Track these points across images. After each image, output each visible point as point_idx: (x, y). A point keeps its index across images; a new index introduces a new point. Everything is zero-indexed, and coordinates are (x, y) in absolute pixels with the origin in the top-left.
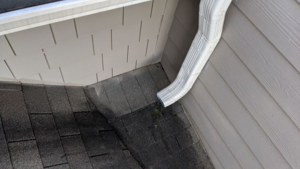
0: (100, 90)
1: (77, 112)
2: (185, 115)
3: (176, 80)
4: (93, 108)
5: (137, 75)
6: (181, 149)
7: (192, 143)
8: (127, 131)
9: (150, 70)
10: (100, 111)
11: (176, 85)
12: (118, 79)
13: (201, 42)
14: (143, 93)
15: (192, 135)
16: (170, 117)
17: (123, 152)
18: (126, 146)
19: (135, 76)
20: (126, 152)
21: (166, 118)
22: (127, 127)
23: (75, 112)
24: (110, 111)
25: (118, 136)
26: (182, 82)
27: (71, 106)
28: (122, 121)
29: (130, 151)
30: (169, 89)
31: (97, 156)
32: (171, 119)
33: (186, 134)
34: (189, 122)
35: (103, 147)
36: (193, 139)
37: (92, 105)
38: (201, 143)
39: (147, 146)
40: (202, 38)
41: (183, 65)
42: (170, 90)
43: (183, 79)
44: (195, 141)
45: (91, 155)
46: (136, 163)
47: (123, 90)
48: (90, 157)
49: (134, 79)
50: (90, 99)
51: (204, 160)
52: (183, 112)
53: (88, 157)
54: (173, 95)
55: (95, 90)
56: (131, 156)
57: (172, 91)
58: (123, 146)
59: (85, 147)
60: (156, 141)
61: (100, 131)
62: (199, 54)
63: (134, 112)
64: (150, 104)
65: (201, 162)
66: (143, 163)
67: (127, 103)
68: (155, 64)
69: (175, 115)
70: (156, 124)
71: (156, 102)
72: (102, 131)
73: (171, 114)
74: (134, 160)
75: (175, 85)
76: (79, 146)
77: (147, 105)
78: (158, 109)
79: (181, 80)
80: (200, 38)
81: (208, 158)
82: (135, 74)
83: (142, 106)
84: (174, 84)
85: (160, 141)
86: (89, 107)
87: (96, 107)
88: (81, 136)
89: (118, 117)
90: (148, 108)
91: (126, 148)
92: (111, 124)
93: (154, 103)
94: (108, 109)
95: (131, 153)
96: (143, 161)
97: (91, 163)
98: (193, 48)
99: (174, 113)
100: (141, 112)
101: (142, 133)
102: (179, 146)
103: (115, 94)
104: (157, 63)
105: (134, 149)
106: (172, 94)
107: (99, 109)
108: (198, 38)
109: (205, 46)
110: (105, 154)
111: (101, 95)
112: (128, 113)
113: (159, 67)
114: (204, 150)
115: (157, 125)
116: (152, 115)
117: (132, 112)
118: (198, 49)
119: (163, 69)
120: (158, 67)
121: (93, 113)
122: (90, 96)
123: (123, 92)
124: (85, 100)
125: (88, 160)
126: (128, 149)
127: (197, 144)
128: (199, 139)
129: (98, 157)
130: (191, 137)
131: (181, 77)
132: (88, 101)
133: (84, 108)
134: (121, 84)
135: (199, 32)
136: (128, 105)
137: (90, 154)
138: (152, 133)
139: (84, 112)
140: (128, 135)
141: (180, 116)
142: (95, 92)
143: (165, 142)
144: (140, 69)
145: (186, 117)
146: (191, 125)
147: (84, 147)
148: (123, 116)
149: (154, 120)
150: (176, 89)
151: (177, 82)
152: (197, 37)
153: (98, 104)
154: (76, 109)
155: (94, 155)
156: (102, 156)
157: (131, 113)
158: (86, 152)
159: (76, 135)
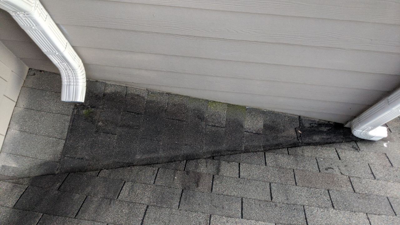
0: (10, 159)
1: (16, 203)
2: (111, 85)
3: (60, 69)
4: (26, 181)
5: (25, 106)
6: (142, 114)
7: (144, 99)
8: (82, 159)
9: (31, 86)
10: (37, 175)
11: (67, 73)
12: (13, 130)
13: (25, 20)
14: (53, 113)
15: (136, 93)
16: (102, 101)
17: (100, 177)
18: (97, 170)
19: (25, 109)
20: (102, 174)
21: (101, 107)
22: (78, 156)
23: (14, 206)
24: (46, 163)
25: (80, 171)
26: (67, 66)
27: (3, 206)
28: (68, 157)
29: (105, 169)
30: (66, 84)
31: (80, 208)
32: (104, 102)
33: (132, 98)
34: (121, 86)
35: (77, 196)
36: (141, 95)
37: (21, 181)
38: (150, 90)
39: (113, 147)
40: (21, 15)
41: (45, 53)
42: (68, 84)
43: (63, 62)
44: (145, 95)
45: (75, 214)
46: (120, 170)
47: (31, 133)
48: (76, 217)
49: (27, 112)
50: (12, 178)
51: (168, 99)
52: (107, 84)
53: (74, 219)
54: (76, 85)
55: (6, 166)
56: (110, 170)
57: (71, 83)
58: (94, 173)
59: (62, 216)
60: (116, 134)
61: (59, 189)
62: (41, 31)
63: (67, 138)
64: (71, 114)
65: (168, 103)
66: (127, 162)
67: (51, 139)
68: (27, 76)
69: (104, 95)
70: (99, 122)
71: (74, 105)
72: (60, 186)
73: (99, 98)
74: (116, 170)
75: (66, 75)
76: (55, 223)
77: (70, 118)
78: (83, 109)
79: (63, 65)
80: (20, 17)
81: (169, 94)
82: (22, 106)
83: (67, 124)
84: (64, 76)
85: (119, 130)
86: (21, 186)
87: (29, 177)
88: (46, 214)
89: (59, 159)
90: (74, 118)
91: (99, 171)
92: (61, 171)
93: (74, 109)
94: (41, 165)
95: (107, 169)
96: (125, 161)
97: (82, 219)
98: (29, 31)
99: (101, 95)
100: (72, 130)
101: (97, 143)
102: (138, 114)
103: (29, 146)
104: (28, 72)
105: (106, 163)
106: (74, 85)
107: (32, 175)
108: (19, 19)
109: (34, 20)
110: (86, 198)
111: (18, 162)
112: (63, 145)
113: (35, 73)
114: (160, 93)
115: (101, 122)
116: (85, 120)
117: (66, 140)
118: (33, 28)
119: (41, 71)
120: (34, 75)
121: (32, 185)
122: (9, 176)
123: (34, 135)
124: (10, 185)
125: (76, 221)
126: (101, 170)
127: (148, 95)
128: (146, 89)
129: (82, 208)
130: (138, 95)
131: (60, 64)
132: (13, 183)
133: (18, 192)
134: (22, 131)
135: (11, 13)
136: (54, 139)
137: (72, 215)
138: (104, 133)
139: (22, 195)
140: (87, 160)
141: (109, 90)
142: (9, 167)
143: (122, 126)
144: (20, 96)
145: (115, 85)
146: (127, 87)
147: (60, 217)
148: (62, 152)
149: (93, 122)
150: (71, 78)
151: (64, 71)
152: (16, 19)
153: (26, 172)
154: (11, 202)
155: (77, 211)
156: (85, 203)
157: (66, 142)
158: (67, 218)
159: (40, 219)
